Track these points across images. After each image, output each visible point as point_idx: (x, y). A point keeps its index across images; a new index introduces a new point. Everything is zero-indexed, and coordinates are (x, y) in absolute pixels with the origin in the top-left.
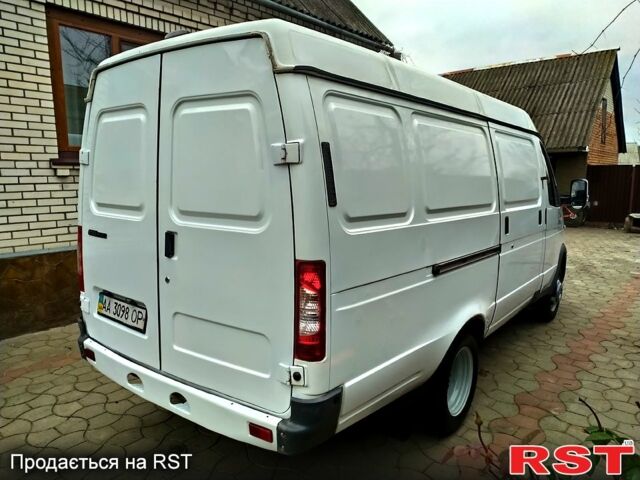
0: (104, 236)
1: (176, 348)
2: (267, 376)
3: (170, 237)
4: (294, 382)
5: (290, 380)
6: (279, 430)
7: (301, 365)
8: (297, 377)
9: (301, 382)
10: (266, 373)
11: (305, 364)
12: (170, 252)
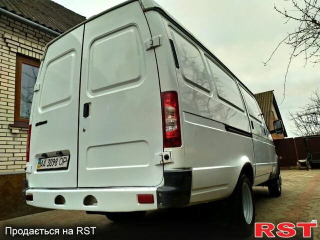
0: (45, 122)
1: (88, 169)
2: (147, 165)
3: (87, 107)
4: (165, 161)
5: (163, 160)
6: (158, 192)
7: (168, 151)
8: (167, 157)
9: (169, 161)
11: (171, 149)
12: (86, 114)
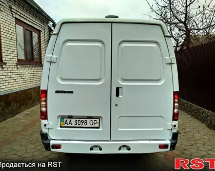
0: (72, 92)
1: (120, 129)
2: (162, 129)
6: (171, 143)
7: (175, 123)
8: (175, 126)
10: (161, 128)
